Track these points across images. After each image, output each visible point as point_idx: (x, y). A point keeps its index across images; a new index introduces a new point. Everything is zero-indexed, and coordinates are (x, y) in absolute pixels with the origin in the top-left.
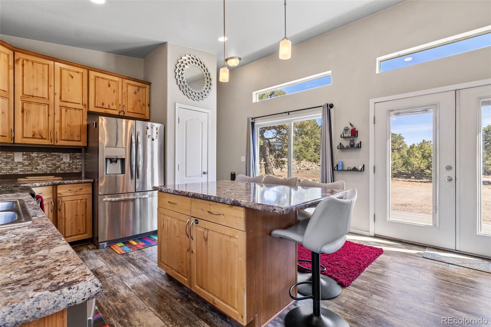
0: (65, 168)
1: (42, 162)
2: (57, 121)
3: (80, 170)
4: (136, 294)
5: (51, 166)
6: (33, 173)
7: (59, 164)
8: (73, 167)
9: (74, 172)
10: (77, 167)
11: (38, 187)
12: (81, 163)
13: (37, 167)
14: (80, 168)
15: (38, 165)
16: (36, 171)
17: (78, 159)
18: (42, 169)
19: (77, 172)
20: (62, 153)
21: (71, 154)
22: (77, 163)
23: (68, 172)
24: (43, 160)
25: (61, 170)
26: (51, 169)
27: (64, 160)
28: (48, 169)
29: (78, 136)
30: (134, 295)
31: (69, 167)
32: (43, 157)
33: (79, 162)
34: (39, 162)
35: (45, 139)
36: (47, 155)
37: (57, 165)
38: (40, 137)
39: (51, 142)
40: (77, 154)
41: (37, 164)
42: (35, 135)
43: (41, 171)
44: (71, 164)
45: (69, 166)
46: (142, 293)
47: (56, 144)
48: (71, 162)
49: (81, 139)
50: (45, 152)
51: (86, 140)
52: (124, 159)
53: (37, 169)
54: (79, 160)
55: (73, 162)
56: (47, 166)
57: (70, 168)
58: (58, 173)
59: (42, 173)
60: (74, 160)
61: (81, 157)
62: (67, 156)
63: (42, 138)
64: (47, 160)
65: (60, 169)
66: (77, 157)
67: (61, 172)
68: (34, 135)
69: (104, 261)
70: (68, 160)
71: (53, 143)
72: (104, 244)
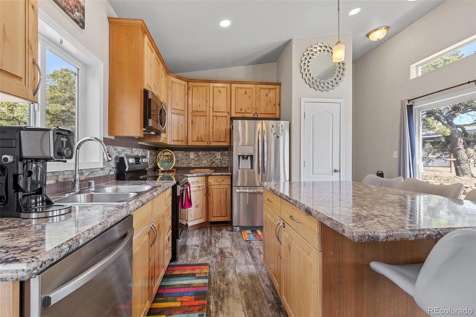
0: (218, 163)
1: (204, 158)
2: (211, 128)
3: (228, 165)
4: (239, 282)
5: (210, 161)
6: (200, 166)
7: (214, 160)
8: (223, 162)
9: (223, 166)
10: (226, 162)
11: (195, 176)
12: (228, 160)
13: (202, 162)
14: (227, 163)
15: (202, 161)
16: (201, 165)
17: (226, 156)
18: (205, 164)
19: (225, 166)
20: (216, 152)
21: (222, 152)
22: (226, 160)
23: (219, 166)
24: (205, 157)
25: (216, 165)
26: (209, 164)
27: (217, 157)
28: (208, 164)
29: (224, 138)
30: (237, 281)
31: (220, 163)
32: (205, 155)
33: (226, 159)
34: (203, 158)
35: (204, 141)
36: (208, 153)
37: (213, 161)
38: (201, 140)
39: (207, 144)
40: (226, 152)
41: (202, 160)
42: (199, 139)
43: (204, 165)
44: (222, 160)
45: (221, 162)
46: (244, 283)
47: (210, 145)
48: (222, 158)
49: (226, 140)
50: (206, 151)
51: (229, 141)
52: (253, 155)
53: (201, 163)
54: (227, 157)
55: (223, 158)
56: (207, 162)
57: (221, 163)
58: (214, 167)
59: (204, 166)
60: (224, 157)
61: (228, 155)
62: (219, 154)
63: (202, 141)
64: (207, 157)
65: (215, 164)
66: (226, 155)
67: (216, 166)
68: (198, 139)
69: (231, 243)
70: (220, 157)
71: (208, 145)
72: (237, 228)
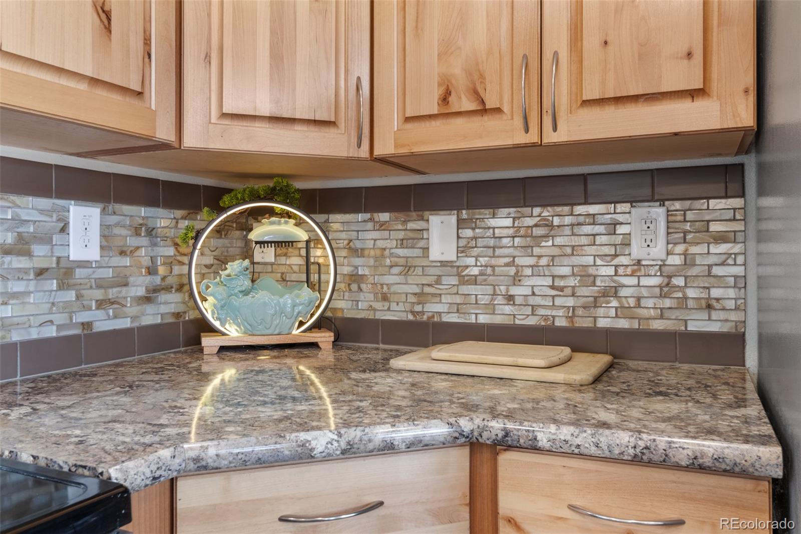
0: (643, 303)
1: (531, 261)
3: (734, 316)
5: (572, 282)
6: (498, 320)
7: (611, 271)
8: (691, 293)
9: (692, 327)
10: (715, 293)
12: (739, 271)
13: (514, 291)
14: (731, 304)
15: (516, 279)
16: (508, 309)
17: (721, 238)
18: (532, 301)
19: (714, 327)
20: (625, 207)
21: (677, 205)
22: (716, 271)
23: (658, 325)
24: (537, 251)
25: (622, 311)
26: (570, 302)
27: (637, 250)
28: (559, 301)
31: (662, 296)
32: (538, 232)
33: (723, 264)
34: (519, 261)
35: (498, 110)
36: (556, 221)
37: (598, 283)
38: (472, 106)
39: (527, 130)
40: (712, 202)
41: (512, 271)
42: (452, 99)
43: (529, 310)
44: (678, 271)
45: (666, 289)
47: (551, 138)
48: (676, 260)
49: (706, 78)
50: (544, 206)
53: (510, 298)
54: (724, 248)
55: (689, 261)
56: (553, 287)
57: (667, 303)
58: (609, 333)
59: (532, 321)
60: (694, 250)
61: (739, 226)
62: (649, 222)
63: (484, 111)
64: (556, 251)
65: (614, 303)
66: (714, 227)
67: (623, 324)
68: (445, 99)
70: (658, 250)
